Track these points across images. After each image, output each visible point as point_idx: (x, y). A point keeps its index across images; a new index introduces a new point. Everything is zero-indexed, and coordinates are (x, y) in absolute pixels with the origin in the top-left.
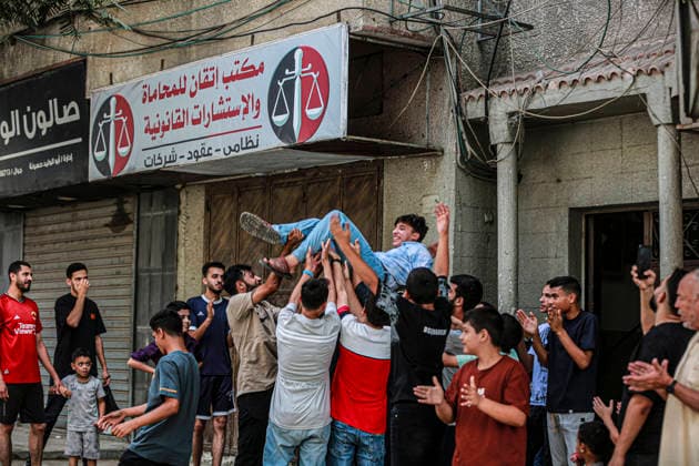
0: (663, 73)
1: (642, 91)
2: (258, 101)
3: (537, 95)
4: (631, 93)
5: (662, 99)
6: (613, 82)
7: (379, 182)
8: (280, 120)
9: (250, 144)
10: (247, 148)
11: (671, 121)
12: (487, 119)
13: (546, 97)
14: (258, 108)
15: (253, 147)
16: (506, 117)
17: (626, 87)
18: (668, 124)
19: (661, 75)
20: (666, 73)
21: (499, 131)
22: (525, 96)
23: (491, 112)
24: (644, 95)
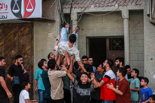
0: (127, 6)
1: (120, 10)
2: (7, 5)
3: (87, 8)
4: (117, 10)
5: (126, 12)
6: (111, 7)
7: (32, 29)
8: (16, 11)
9: (4, 17)
10: (2, 18)
11: (128, 18)
12: (70, 14)
13: (90, 9)
14: (7, 7)
15: (5, 18)
16: (76, 14)
17: (116, 9)
18: (127, 18)
19: (126, 7)
20: (128, 6)
21: (74, 17)
22: (83, 9)
23: (72, 12)
24: (121, 11)
